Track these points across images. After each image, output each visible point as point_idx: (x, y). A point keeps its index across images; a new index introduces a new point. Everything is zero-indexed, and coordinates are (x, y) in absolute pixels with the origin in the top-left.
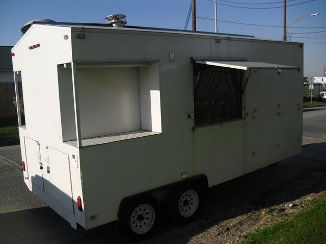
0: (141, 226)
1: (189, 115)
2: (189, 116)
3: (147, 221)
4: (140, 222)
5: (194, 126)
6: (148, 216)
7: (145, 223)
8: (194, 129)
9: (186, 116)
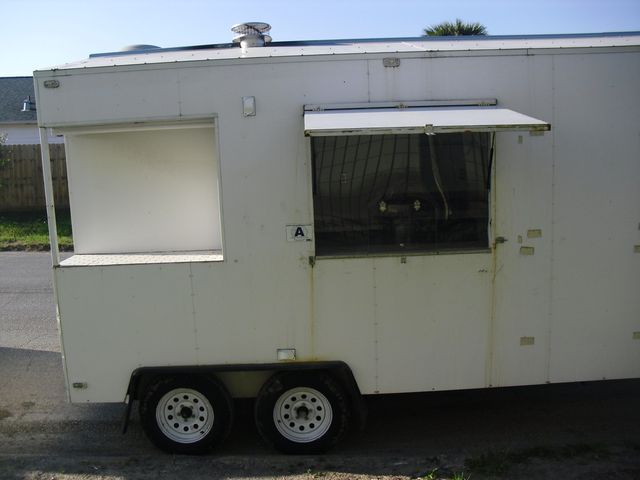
0: (186, 429)
1: (299, 229)
2: (299, 232)
3: (201, 424)
4: (186, 421)
5: (313, 255)
6: (204, 414)
7: (196, 426)
8: (312, 261)
9: (292, 230)
